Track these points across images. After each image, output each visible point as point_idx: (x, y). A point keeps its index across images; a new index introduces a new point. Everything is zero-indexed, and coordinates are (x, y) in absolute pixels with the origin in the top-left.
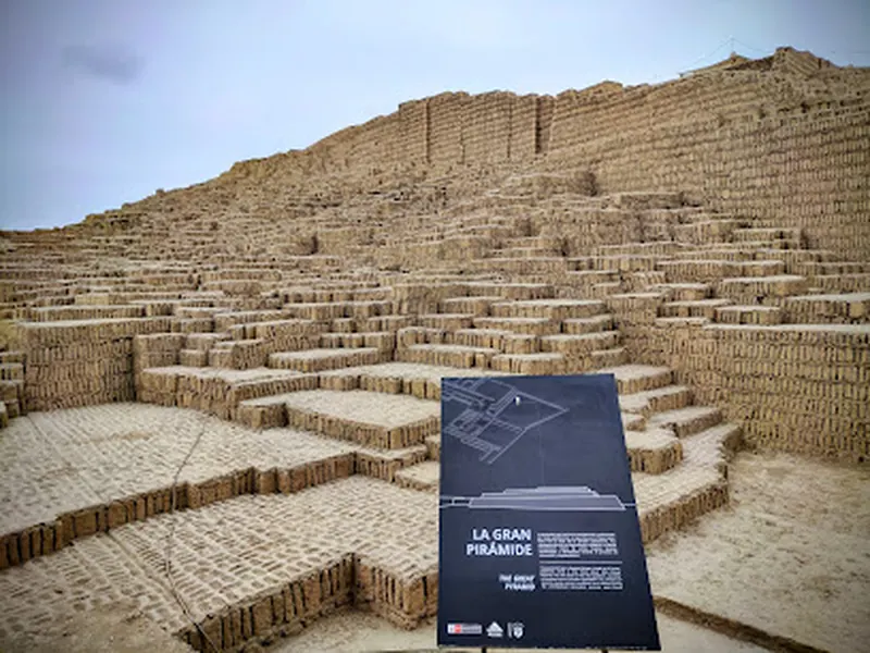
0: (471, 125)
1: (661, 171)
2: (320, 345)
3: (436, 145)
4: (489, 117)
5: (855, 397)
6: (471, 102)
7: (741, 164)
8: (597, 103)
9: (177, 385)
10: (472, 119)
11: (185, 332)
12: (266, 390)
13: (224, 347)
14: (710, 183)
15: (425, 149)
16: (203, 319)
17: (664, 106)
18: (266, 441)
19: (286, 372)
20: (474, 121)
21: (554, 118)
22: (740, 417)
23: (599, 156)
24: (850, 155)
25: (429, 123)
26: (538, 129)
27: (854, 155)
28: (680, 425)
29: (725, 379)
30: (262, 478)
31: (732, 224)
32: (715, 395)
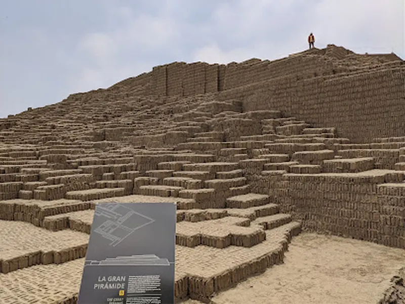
0: (187, 78)
1: (272, 100)
2: (95, 187)
3: (170, 88)
4: (196, 74)
5: (349, 207)
6: (187, 67)
7: (307, 98)
8: (245, 69)
9: (14, 209)
10: (188, 75)
11: (22, 181)
12: (60, 211)
13: (42, 189)
14: (294, 107)
15: (165, 89)
16: (33, 175)
17: (275, 70)
18: (54, 237)
19: (74, 201)
20: (189, 76)
21: (226, 75)
22: (300, 219)
23: (244, 94)
24: (354, 94)
25: (167, 77)
26: (219, 80)
27: (356, 94)
28: (269, 223)
29: (293, 200)
30: (44, 256)
31: (303, 126)
32: (289, 208)
